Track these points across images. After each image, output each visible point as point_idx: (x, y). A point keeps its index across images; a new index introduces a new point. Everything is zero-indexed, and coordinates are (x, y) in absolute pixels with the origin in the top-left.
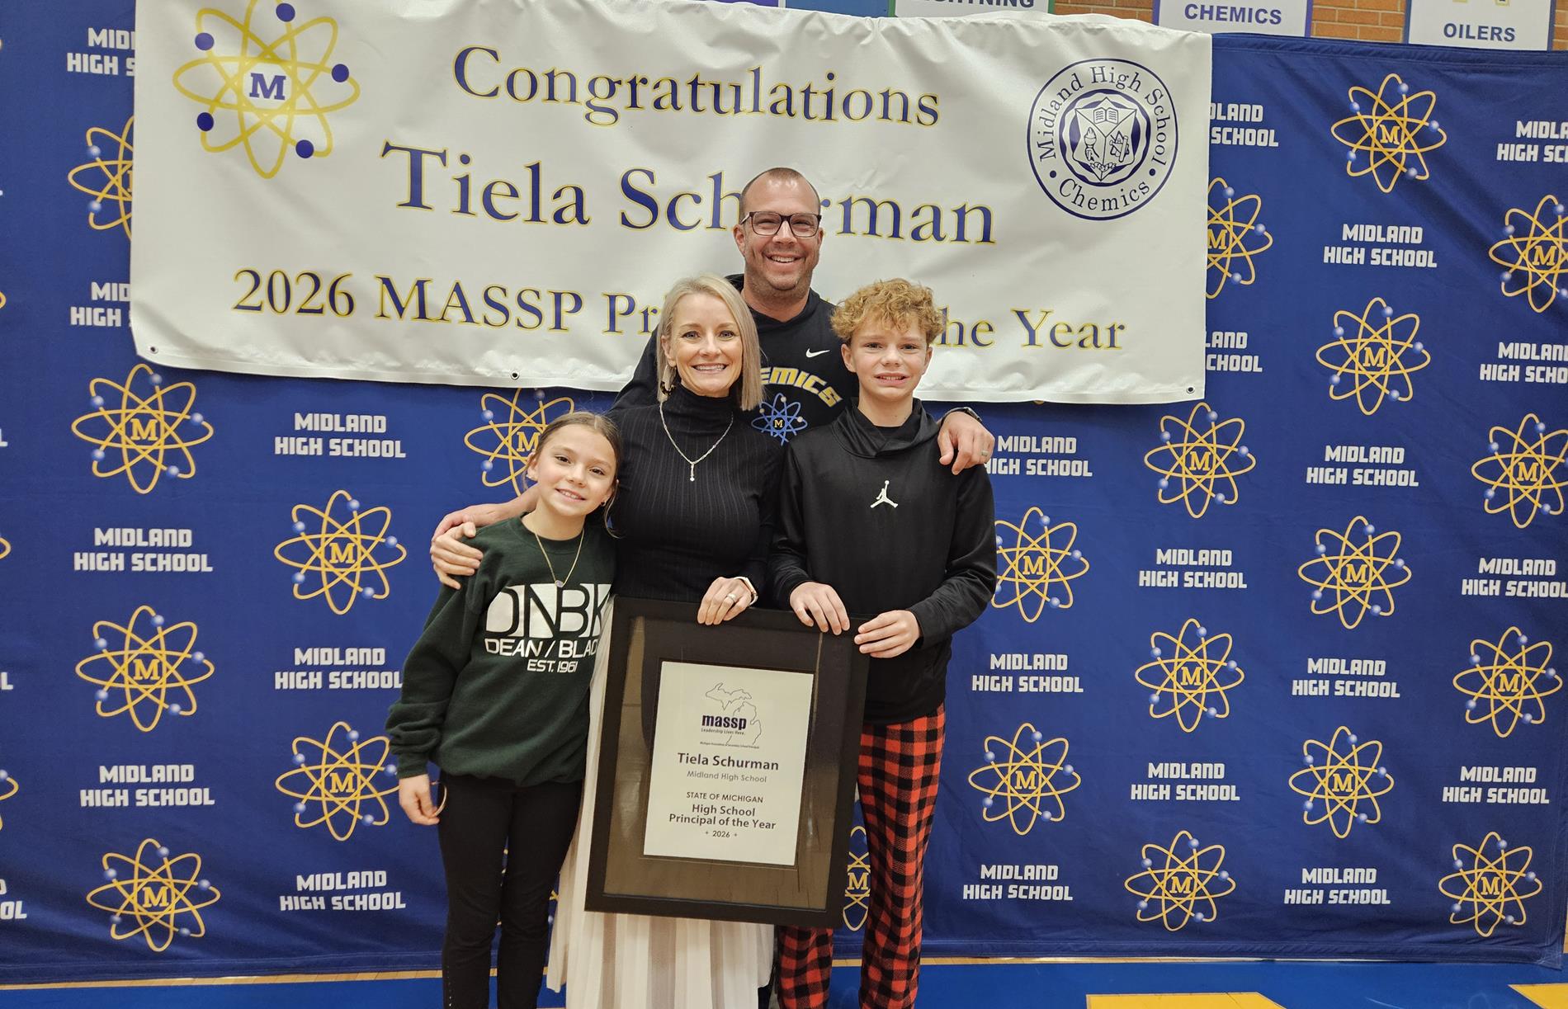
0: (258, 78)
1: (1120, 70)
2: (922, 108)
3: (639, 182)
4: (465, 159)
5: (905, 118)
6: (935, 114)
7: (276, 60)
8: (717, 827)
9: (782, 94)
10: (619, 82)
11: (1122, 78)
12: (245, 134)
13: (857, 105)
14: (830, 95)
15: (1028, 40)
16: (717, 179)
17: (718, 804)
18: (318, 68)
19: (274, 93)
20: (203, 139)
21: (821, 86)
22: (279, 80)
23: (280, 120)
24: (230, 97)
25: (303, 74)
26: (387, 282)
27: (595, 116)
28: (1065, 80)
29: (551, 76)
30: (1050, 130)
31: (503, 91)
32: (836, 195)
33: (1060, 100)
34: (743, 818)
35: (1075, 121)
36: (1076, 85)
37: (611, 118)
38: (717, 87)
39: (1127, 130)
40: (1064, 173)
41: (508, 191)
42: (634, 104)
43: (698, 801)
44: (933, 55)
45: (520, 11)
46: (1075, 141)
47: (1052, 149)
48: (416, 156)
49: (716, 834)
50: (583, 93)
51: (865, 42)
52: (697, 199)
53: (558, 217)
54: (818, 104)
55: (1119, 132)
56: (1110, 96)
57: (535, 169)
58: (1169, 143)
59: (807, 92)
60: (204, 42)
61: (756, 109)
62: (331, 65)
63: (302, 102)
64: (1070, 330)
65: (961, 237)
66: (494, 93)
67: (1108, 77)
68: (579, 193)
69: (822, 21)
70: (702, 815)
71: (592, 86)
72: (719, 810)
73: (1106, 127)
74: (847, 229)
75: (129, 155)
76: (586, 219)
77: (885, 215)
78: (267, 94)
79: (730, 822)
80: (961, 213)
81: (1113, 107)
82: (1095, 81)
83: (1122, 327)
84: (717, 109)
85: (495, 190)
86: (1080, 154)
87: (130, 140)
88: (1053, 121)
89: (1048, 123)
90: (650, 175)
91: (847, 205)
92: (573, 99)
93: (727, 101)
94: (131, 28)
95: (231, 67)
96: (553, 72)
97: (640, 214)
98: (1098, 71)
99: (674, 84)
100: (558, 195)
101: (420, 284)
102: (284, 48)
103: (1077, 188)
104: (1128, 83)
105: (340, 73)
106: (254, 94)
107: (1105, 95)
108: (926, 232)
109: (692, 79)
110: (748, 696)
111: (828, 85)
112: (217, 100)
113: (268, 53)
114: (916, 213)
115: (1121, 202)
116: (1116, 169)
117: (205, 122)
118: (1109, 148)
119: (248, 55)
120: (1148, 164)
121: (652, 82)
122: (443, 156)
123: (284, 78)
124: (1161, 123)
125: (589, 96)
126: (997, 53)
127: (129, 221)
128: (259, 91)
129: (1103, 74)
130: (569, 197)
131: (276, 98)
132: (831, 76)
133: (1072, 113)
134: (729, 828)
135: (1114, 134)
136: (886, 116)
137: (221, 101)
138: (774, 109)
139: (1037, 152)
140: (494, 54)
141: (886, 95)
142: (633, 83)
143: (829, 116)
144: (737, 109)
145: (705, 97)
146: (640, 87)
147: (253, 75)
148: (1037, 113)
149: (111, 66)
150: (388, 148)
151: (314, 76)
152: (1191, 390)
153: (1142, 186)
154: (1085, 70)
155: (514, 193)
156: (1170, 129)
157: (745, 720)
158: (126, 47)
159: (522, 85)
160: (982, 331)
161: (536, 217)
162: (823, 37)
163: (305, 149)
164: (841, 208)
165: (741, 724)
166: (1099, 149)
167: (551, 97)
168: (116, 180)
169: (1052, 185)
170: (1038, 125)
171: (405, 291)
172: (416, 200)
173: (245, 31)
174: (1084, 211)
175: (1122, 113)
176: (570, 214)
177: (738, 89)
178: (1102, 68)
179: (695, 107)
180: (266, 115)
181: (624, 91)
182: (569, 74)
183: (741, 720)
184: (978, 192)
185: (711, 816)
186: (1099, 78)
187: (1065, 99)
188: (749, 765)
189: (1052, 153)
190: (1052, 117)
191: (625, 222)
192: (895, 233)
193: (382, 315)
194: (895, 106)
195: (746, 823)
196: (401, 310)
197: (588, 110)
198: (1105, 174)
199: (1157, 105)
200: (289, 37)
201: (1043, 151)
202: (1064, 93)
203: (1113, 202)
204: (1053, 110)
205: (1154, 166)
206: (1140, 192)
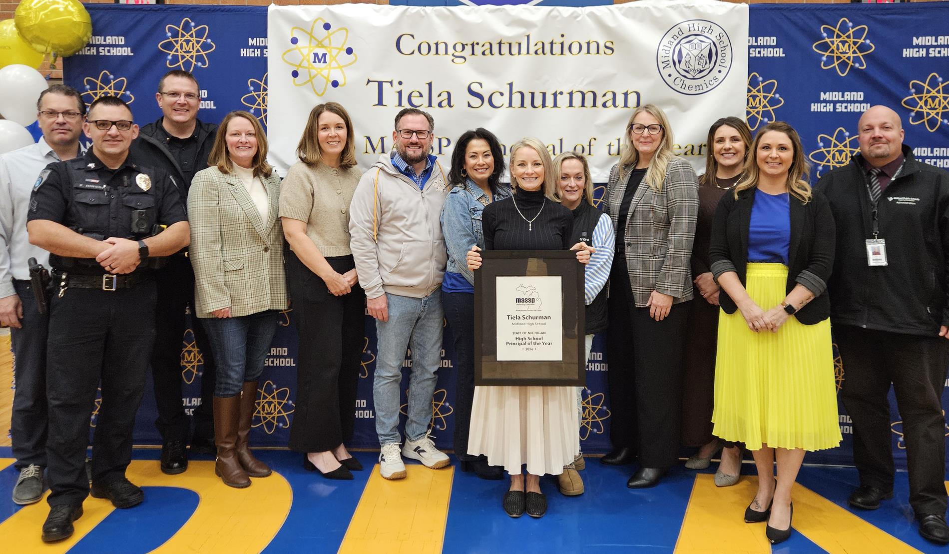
0: (316, 55)
1: (703, 24)
2: (607, 47)
3: (475, 88)
4: (400, 83)
5: (598, 53)
6: (612, 49)
7: (323, 46)
8: (527, 346)
9: (540, 45)
10: (467, 45)
11: (704, 28)
12: (311, 79)
13: (575, 48)
14: (562, 44)
15: (657, 14)
16: (511, 85)
17: (526, 336)
18: (340, 49)
19: (323, 60)
20: (294, 81)
21: (558, 40)
22: (324, 55)
23: (325, 72)
24: (305, 64)
25: (334, 52)
26: (368, 138)
27: (456, 60)
28: (675, 31)
29: (437, 44)
30: (667, 55)
31: (416, 52)
32: (566, 90)
33: (673, 40)
34: (538, 341)
35: (680, 52)
36: (680, 33)
37: (463, 60)
38: (510, 44)
39: (706, 53)
40: (675, 75)
41: (418, 95)
42: (473, 54)
43: (517, 336)
44: (611, 23)
45: (423, 17)
46: (680, 59)
47: (669, 64)
48: (380, 84)
49: (527, 349)
50: (451, 50)
51: (578, 19)
52: (502, 94)
54: (557, 48)
55: (702, 55)
56: (698, 37)
57: (430, 84)
58: (728, 58)
59: (552, 43)
60: (294, 41)
61: (528, 53)
62: (346, 48)
63: (334, 64)
64: (680, 148)
65: (626, 106)
66: (413, 53)
67: (696, 28)
68: (449, 94)
69: (558, 11)
70: (520, 341)
71: (454, 47)
72: (527, 339)
73: (696, 52)
74: (571, 105)
75: (265, 90)
76: (452, 105)
77: (589, 98)
78: (320, 61)
79: (533, 343)
80: (626, 94)
81: (699, 42)
82: (690, 31)
84: (510, 53)
85: (413, 95)
86: (683, 65)
87: (266, 83)
89: (667, 52)
90: (481, 84)
91: (571, 94)
92: (446, 53)
93: (515, 50)
94: (266, 37)
95: (305, 51)
96: (438, 42)
97: (476, 101)
98: (691, 26)
99: (491, 44)
100: (440, 95)
101: (382, 139)
102: (326, 42)
103: (682, 81)
104: (706, 30)
105: (349, 51)
106: (315, 62)
107: (695, 37)
108: (609, 103)
109: (499, 41)
110: (534, 288)
111: (561, 40)
112: (300, 65)
113: (320, 44)
114: (604, 95)
115: (704, 86)
116: (701, 71)
117: (295, 74)
118: (697, 62)
119: (312, 45)
120: (717, 68)
121: (481, 45)
122: (391, 83)
123: (326, 54)
124: (723, 49)
125: (454, 51)
126: (641, 20)
127: (266, 117)
128: (317, 60)
129: (694, 26)
130: (445, 96)
131: (323, 63)
132: (562, 36)
133: (679, 45)
134: (532, 346)
135: (700, 55)
136: (588, 52)
137: (302, 65)
138: (536, 53)
139: (661, 66)
140: (412, 36)
141: (588, 43)
142: (473, 45)
143: (562, 53)
144: (519, 53)
145: (505, 49)
146: (476, 46)
147: (314, 54)
148: (661, 47)
149: (258, 53)
150: (369, 81)
151: (339, 53)
153: (715, 78)
154: (685, 26)
155: (421, 96)
156: (728, 51)
157: (534, 299)
158: (263, 44)
159: (424, 49)
161: (430, 105)
162: (559, 18)
163: (335, 84)
164: (568, 95)
165: (533, 301)
166: (692, 62)
167: (437, 53)
168: (260, 100)
169: (670, 81)
170: (662, 53)
171: (376, 142)
172: (380, 103)
173: (311, 35)
174: (686, 91)
175: (704, 45)
176: (445, 103)
177: (520, 44)
178: (693, 24)
179: (500, 53)
180: (319, 70)
181: (468, 49)
182: (444, 43)
183: (532, 299)
184: (632, 86)
185: (524, 341)
186: (692, 29)
187: (675, 40)
188: (538, 318)
189: (669, 66)
190: (669, 49)
191: (469, 105)
192: (594, 105)
193: (366, 152)
194: (593, 47)
195: (539, 344)
196: (374, 150)
197: (453, 58)
198: (695, 74)
199: (721, 40)
200: (328, 37)
201: (664, 65)
202: (675, 37)
203: (701, 87)
204: (669, 45)
205: (721, 68)
206: (713, 81)
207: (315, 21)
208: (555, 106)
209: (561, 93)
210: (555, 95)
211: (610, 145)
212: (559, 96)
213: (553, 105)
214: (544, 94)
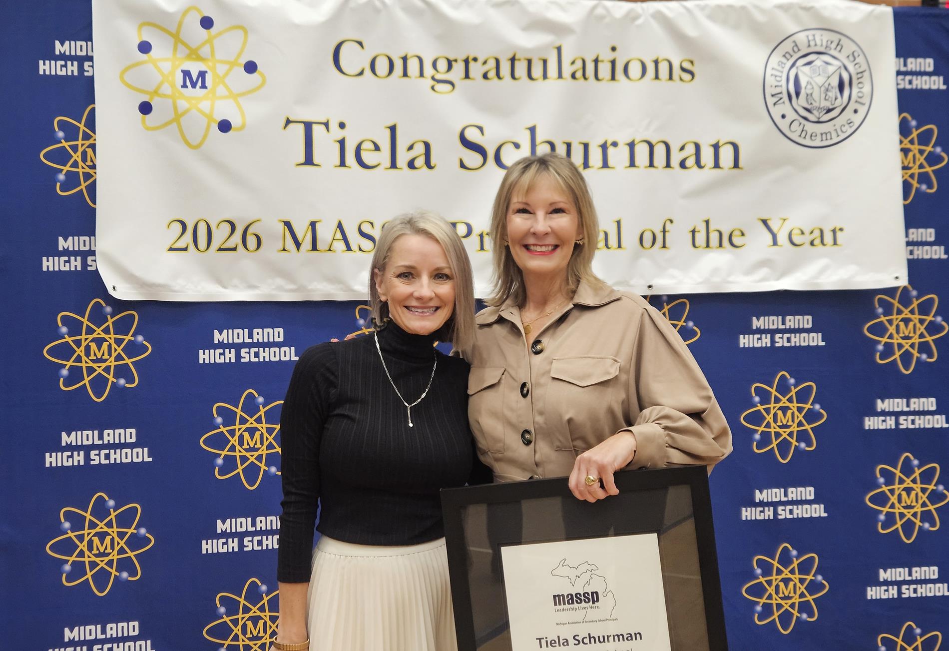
0: (187, 74)
1: (827, 36)
2: (683, 70)
3: (472, 135)
4: (342, 126)
5: (671, 78)
6: (692, 73)
7: (200, 58)
9: (579, 64)
10: (456, 61)
11: (829, 42)
12: (178, 117)
13: (635, 70)
14: (613, 63)
15: (760, 18)
16: (533, 130)
18: (232, 64)
19: (199, 84)
20: (143, 121)
21: (606, 56)
22: (202, 74)
23: (205, 105)
24: (166, 89)
25: (221, 69)
26: (288, 224)
27: (439, 87)
28: (787, 46)
29: (405, 59)
30: (779, 84)
31: (368, 71)
32: (623, 139)
33: (784, 60)
35: (797, 78)
36: (796, 49)
37: (449, 87)
38: (530, 62)
39: (835, 82)
40: (791, 115)
41: (373, 147)
42: (467, 76)
44: (690, 31)
45: (377, 11)
46: (797, 91)
47: (781, 99)
48: (308, 126)
50: (429, 70)
51: (639, 22)
52: (517, 146)
53: (411, 165)
54: (605, 70)
55: (829, 84)
56: (821, 56)
57: (393, 129)
58: (867, 89)
59: (596, 61)
60: (145, 47)
61: (560, 76)
62: (243, 61)
63: (221, 90)
64: (803, 233)
65: (717, 165)
66: (361, 73)
67: (819, 43)
68: (427, 146)
69: (606, 9)
71: (434, 65)
73: (820, 80)
74: (632, 164)
75: (89, 137)
76: (432, 165)
77: (660, 151)
78: (194, 85)
80: (716, 147)
81: (824, 64)
82: (809, 46)
83: (841, 230)
84: (530, 76)
85: (363, 147)
86: (802, 100)
88: (781, 77)
89: (778, 79)
90: (481, 129)
91: (632, 145)
92: (422, 75)
93: (537, 71)
94: (89, 38)
95: (166, 66)
96: (406, 56)
97: (473, 158)
98: (811, 38)
99: (498, 61)
100: (411, 148)
101: (313, 224)
102: (205, 51)
103: (802, 126)
104: (833, 46)
105: (251, 67)
106: (184, 86)
107: (817, 56)
108: (691, 162)
109: (511, 56)
111: (611, 56)
112: (156, 92)
113: (194, 54)
114: (682, 148)
115: (834, 135)
116: (829, 111)
117: (145, 108)
118: (823, 96)
119: (178, 56)
120: (852, 106)
121: (481, 60)
122: (326, 124)
123: (206, 72)
124: (860, 76)
125: (432, 72)
126: (736, 27)
128: (188, 83)
129: (814, 39)
130: (420, 149)
131: (201, 88)
132: (614, 49)
133: (794, 70)
135: (826, 85)
136: (657, 77)
137: (160, 92)
138: (573, 76)
139: (771, 101)
140: (360, 44)
141: (656, 62)
142: (467, 62)
143: (613, 78)
144: (545, 76)
145: (521, 69)
146: (472, 64)
147: (183, 71)
148: (769, 72)
149: (73, 69)
150: (288, 122)
151: (230, 70)
152: (897, 278)
153: (849, 122)
154: (801, 38)
155: (377, 148)
156: (866, 79)
158: (84, 53)
159: (382, 66)
160: (736, 236)
161: (394, 165)
162: (607, 20)
163: (225, 126)
164: (627, 148)
166: (816, 95)
167: (405, 74)
168: (77, 157)
169: (783, 124)
170: (770, 81)
171: (302, 230)
172: (309, 160)
173: (176, 37)
174: (807, 142)
175: (830, 69)
176: (420, 162)
177: (545, 62)
178: (814, 35)
179: (513, 76)
180: (193, 102)
181: (459, 68)
182: (418, 57)
184: (727, 131)
186: (812, 43)
187: (788, 60)
189: (781, 101)
190: (780, 74)
191: (463, 166)
192: (668, 165)
193: (284, 250)
194: (664, 68)
196: (298, 245)
197: (433, 83)
198: (821, 114)
199: (855, 62)
200: (209, 41)
201: (775, 99)
202: (787, 56)
203: (828, 135)
204: (780, 68)
205: (857, 106)
206: (847, 126)
207: (186, 12)
208: (605, 165)
209: (615, 144)
210: (604, 147)
211: (694, 232)
212: (611, 150)
213: (600, 164)
214: (586, 146)
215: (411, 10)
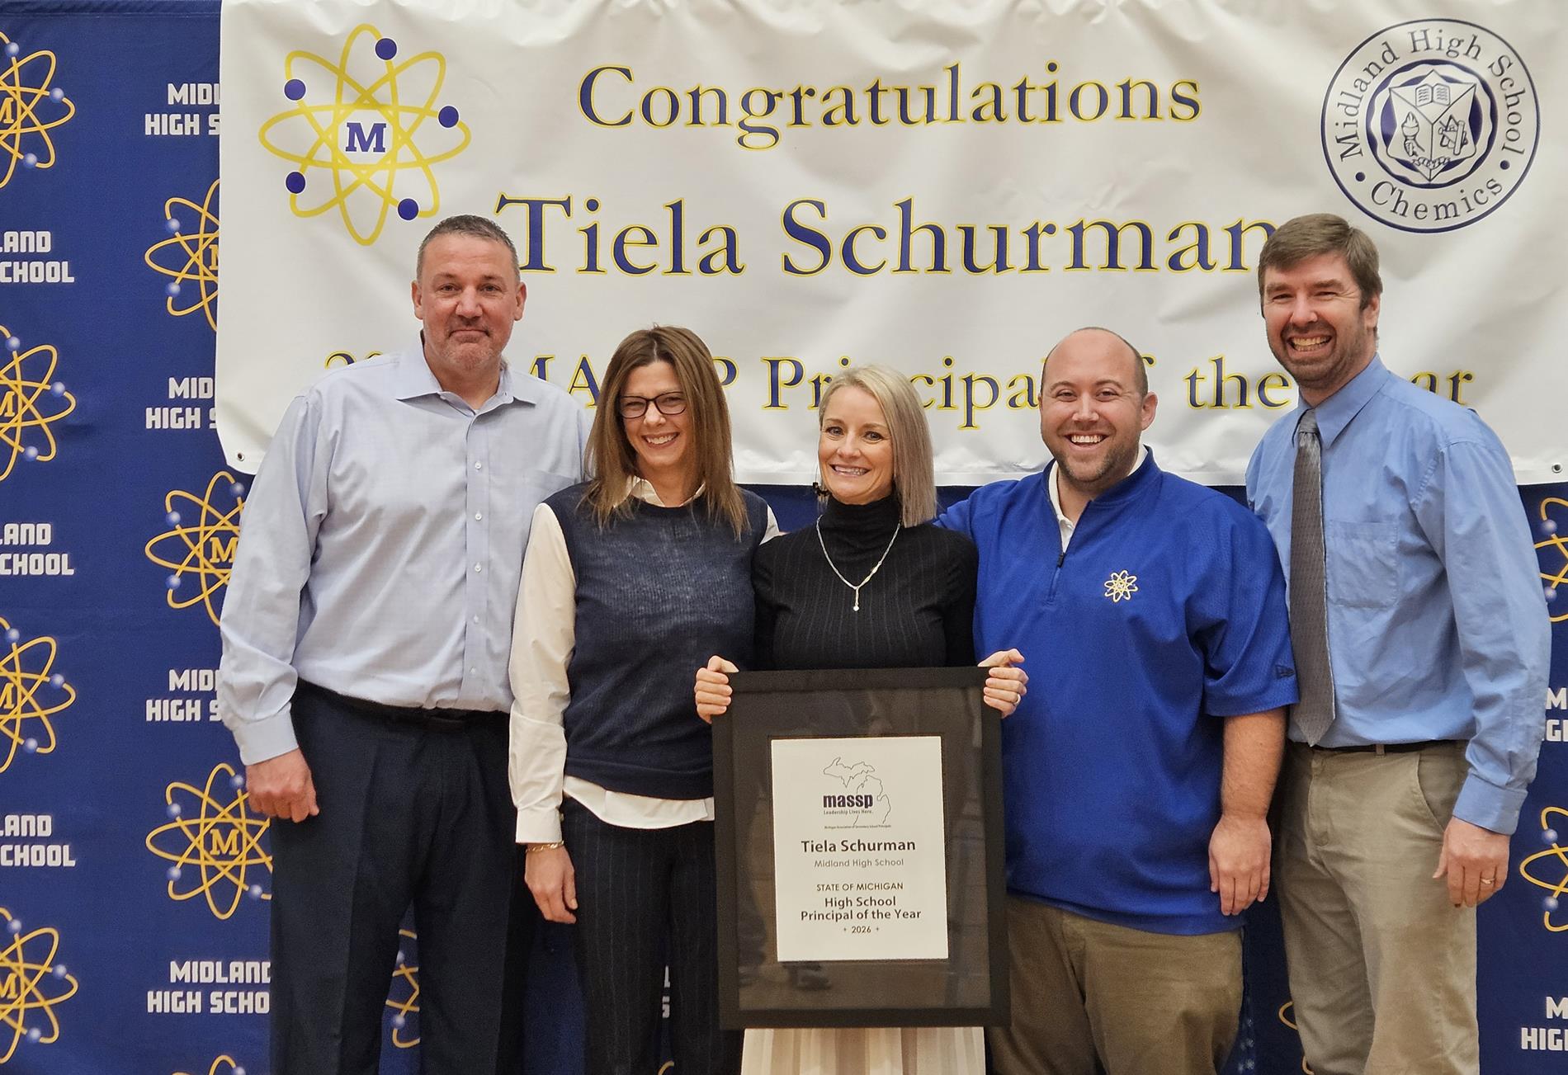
0: (355, 129)
1: (1450, 32)
2: (1178, 98)
3: (806, 217)
4: (593, 205)
5: (1154, 114)
6: (1194, 105)
7: (376, 105)
8: (855, 922)
9: (988, 95)
10: (780, 95)
11: (1455, 43)
12: (341, 194)
13: (1089, 101)
14: (1052, 90)
16: (906, 207)
17: (853, 895)
18: (423, 113)
19: (373, 144)
20: (293, 202)
21: (1040, 79)
22: (378, 129)
23: (380, 178)
24: (324, 153)
25: (406, 120)
27: (751, 139)
28: (1373, 52)
29: (695, 95)
30: (1352, 120)
31: (638, 116)
32: (1064, 221)
33: (1367, 77)
34: (884, 909)
35: (1388, 109)
36: (1388, 57)
37: (770, 138)
38: (903, 93)
39: (1462, 113)
40: (1375, 175)
41: (644, 238)
42: (798, 120)
43: (831, 894)
44: (1190, 33)
45: (655, 19)
46: (1387, 131)
47: (1356, 145)
48: (535, 208)
49: (856, 930)
50: (735, 112)
51: (1097, 20)
52: (881, 234)
53: (705, 266)
54: (1037, 103)
55: (1451, 118)
56: (1440, 68)
57: (677, 209)
58: (1527, 126)
59: (1022, 89)
60: (295, 90)
61: (954, 116)
62: (438, 108)
63: (405, 154)
65: (1236, 264)
66: (627, 120)
68: (730, 235)
70: (837, 909)
71: (745, 103)
72: (855, 903)
73: (1433, 111)
74: (1078, 262)
75: (212, 227)
76: (739, 266)
77: (1130, 242)
78: (365, 148)
79: (870, 915)
80: (1236, 232)
81: (1444, 82)
82: (1415, 50)
83: (1468, 377)
84: (905, 118)
85: (627, 239)
86: (1397, 148)
87: (214, 209)
88: (1356, 107)
89: (1351, 110)
90: (820, 207)
91: (1078, 231)
92: (723, 120)
93: (917, 109)
94: (215, 79)
95: (325, 118)
96: (698, 90)
97: (806, 256)
98: (1419, 36)
99: (848, 95)
100: (704, 239)
101: (541, 363)
102: (383, 92)
103: (1397, 193)
104: (1463, 49)
105: (449, 117)
106: (351, 148)
107: (1431, 67)
108: (1190, 258)
109: (871, 85)
110: (870, 769)
111: (1049, 78)
112: (309, 158)
113: (366, 99)
114: (1174, 235)
115: (1462, 207)
116: (1450, 165)
117: (296, 183)
119: (344, 102)
120: (1496, 155)
121: (819, 94)
122: (566, 204)
123: (384, 125)
124: (1512, 100)
125: (745, 114)
126: (1276, 21)
127: (213, 305)
128: (357, 144)
129: (1426, 38)
130: (718, 240)
131: (375, 150)
132: (1052, 67)
133: (1384, 94)
134: (868, 922)
135: (1444, 119)
136: (1126, 113)
137: (315, 158)
138: (977, 115)
139: (1335, 150)
140: (626, 72)
141: (1126, 88)
142: (797, 96)
143: (1052, 117)
144: (930, 117)
145: (889, 106)
146: (806, 101)
147: (349, 125)
148: (1334, 98)
149: (193, 125)
150: (503, 201)
152: (1557, 468)
153: (1491, 185)
154: (1400, 38)
155: (651, 240)
156: (1526, 107)
157: (871, 797)
158: (208, 102)
159: (660, 108)
160: (1272, 386)
161: (677, 267)
162: (1041, 20)
163: (408, 210)
164: (1071, 235)
165: (867, 801)
166: (1423, 140)
167: (696, 120)
168: (197, 258)
169: (1360, 191)
170: (1335, 114)
172: (536, 261)
173: (340, 73)
174: (1409, 221)
175: (1455, 90)
176: (719, 261)
177: (930, 93)
178: (1425, 32)
179: (875, 118)
180: (364, 172)
181: (785, 106)
182: (718, 91)
183: (866, 797)
184: (1257, 205)
185: (847, 909)
186: (1421, 45)
187: (1374, 76)
188: (882, 847)
189: (1356, 150)
190: (1355, 102)
191: (788, 267)
192: (1146, 263)
194: (1140, 100)
195: (887, 915)
197: (741, 132)
198: (1434, 173)
199: (1503, 77)
200: (389, 78)
201: (1344, 147)
202: (1373, 69)
203: (1451, 208)
204: (1357, 93)
205: (1507, 156)
206: (1487, 192)
207: (354, 34)
208: (1034, 264)
209: (1050, 229)
210: (1033, 234)
211: (1193, 379)
212: (1044, 239)
213: (1026, 263)
214: (1002, 233)
215: (708, 16)
